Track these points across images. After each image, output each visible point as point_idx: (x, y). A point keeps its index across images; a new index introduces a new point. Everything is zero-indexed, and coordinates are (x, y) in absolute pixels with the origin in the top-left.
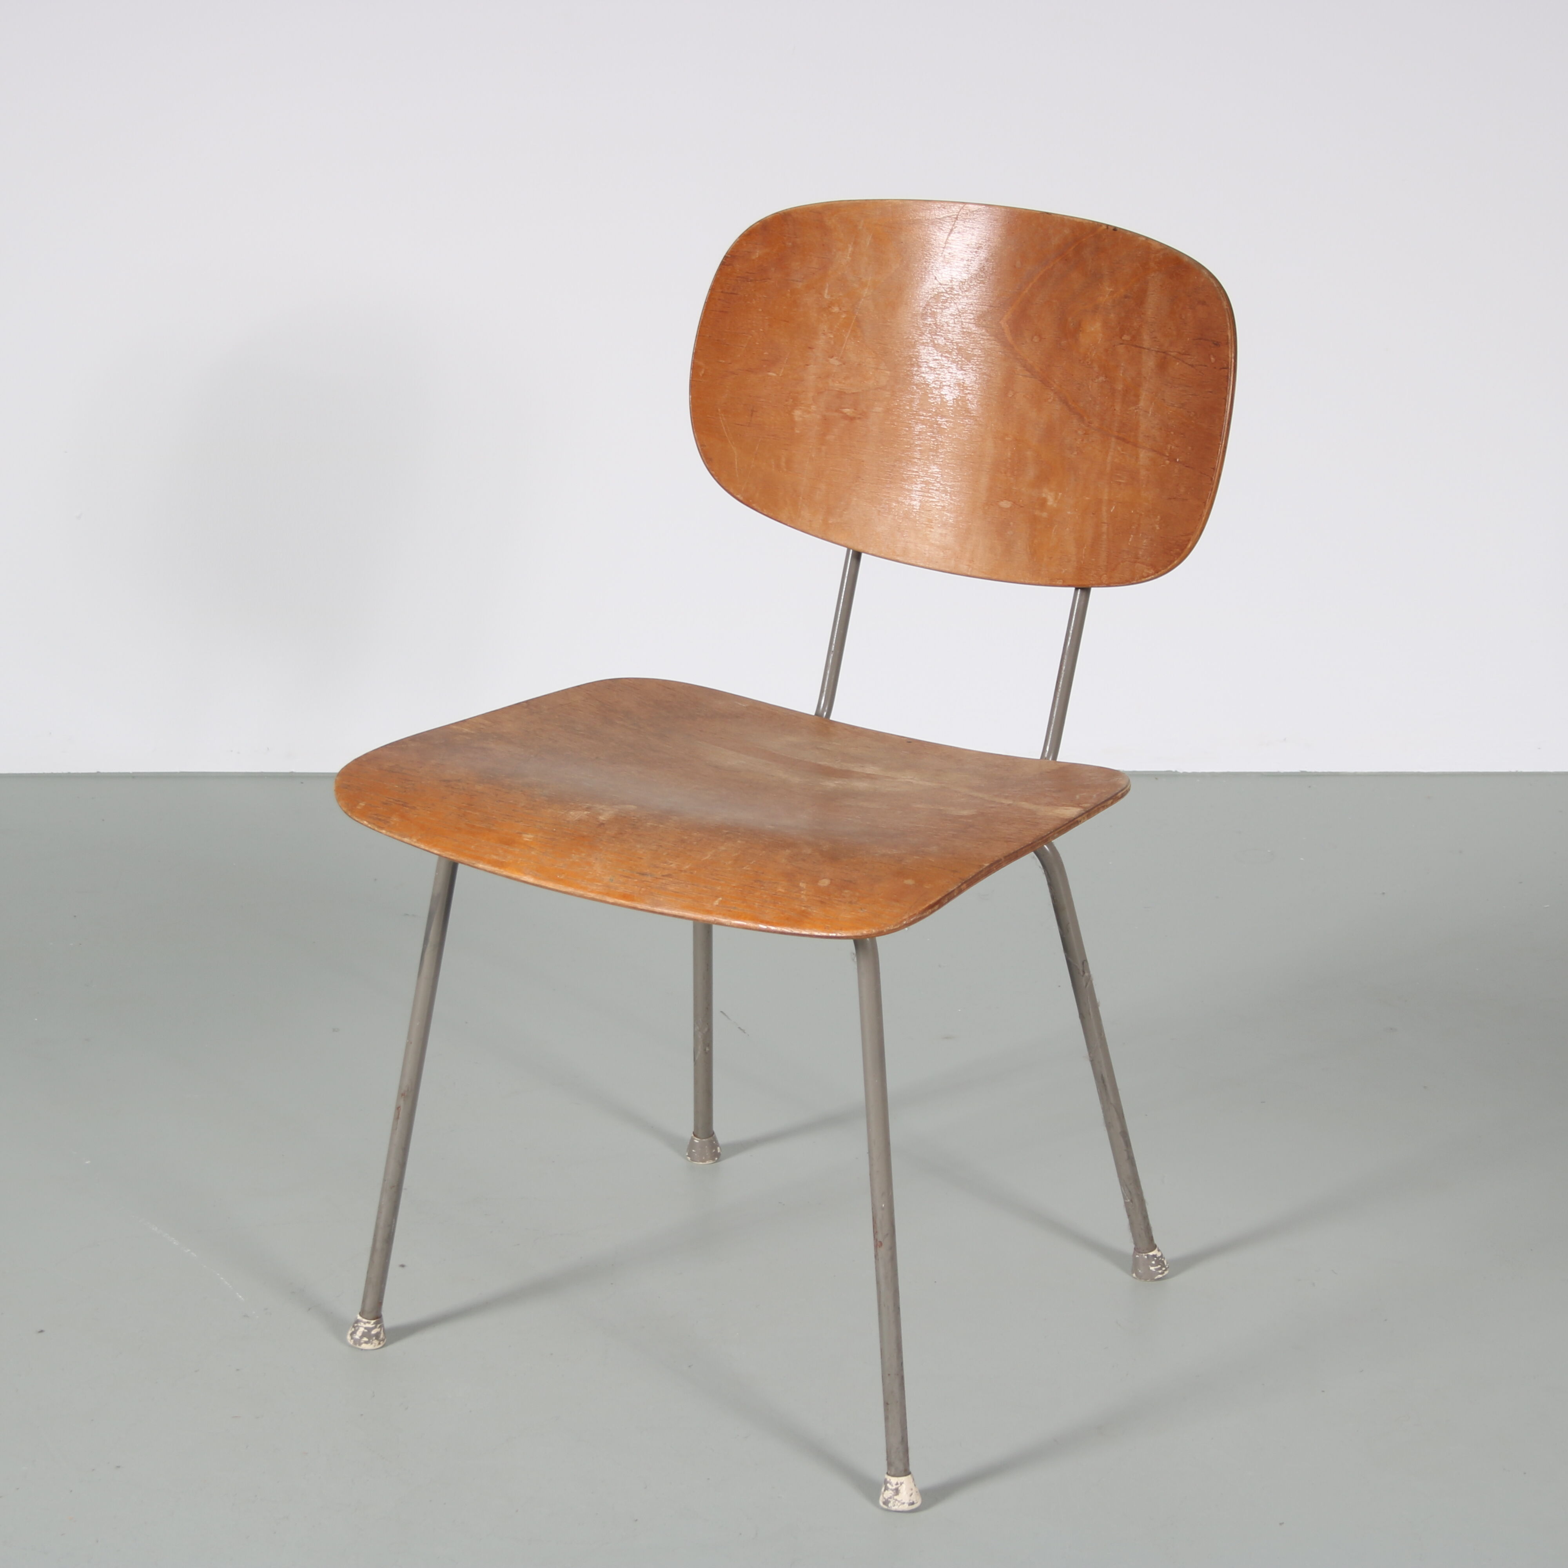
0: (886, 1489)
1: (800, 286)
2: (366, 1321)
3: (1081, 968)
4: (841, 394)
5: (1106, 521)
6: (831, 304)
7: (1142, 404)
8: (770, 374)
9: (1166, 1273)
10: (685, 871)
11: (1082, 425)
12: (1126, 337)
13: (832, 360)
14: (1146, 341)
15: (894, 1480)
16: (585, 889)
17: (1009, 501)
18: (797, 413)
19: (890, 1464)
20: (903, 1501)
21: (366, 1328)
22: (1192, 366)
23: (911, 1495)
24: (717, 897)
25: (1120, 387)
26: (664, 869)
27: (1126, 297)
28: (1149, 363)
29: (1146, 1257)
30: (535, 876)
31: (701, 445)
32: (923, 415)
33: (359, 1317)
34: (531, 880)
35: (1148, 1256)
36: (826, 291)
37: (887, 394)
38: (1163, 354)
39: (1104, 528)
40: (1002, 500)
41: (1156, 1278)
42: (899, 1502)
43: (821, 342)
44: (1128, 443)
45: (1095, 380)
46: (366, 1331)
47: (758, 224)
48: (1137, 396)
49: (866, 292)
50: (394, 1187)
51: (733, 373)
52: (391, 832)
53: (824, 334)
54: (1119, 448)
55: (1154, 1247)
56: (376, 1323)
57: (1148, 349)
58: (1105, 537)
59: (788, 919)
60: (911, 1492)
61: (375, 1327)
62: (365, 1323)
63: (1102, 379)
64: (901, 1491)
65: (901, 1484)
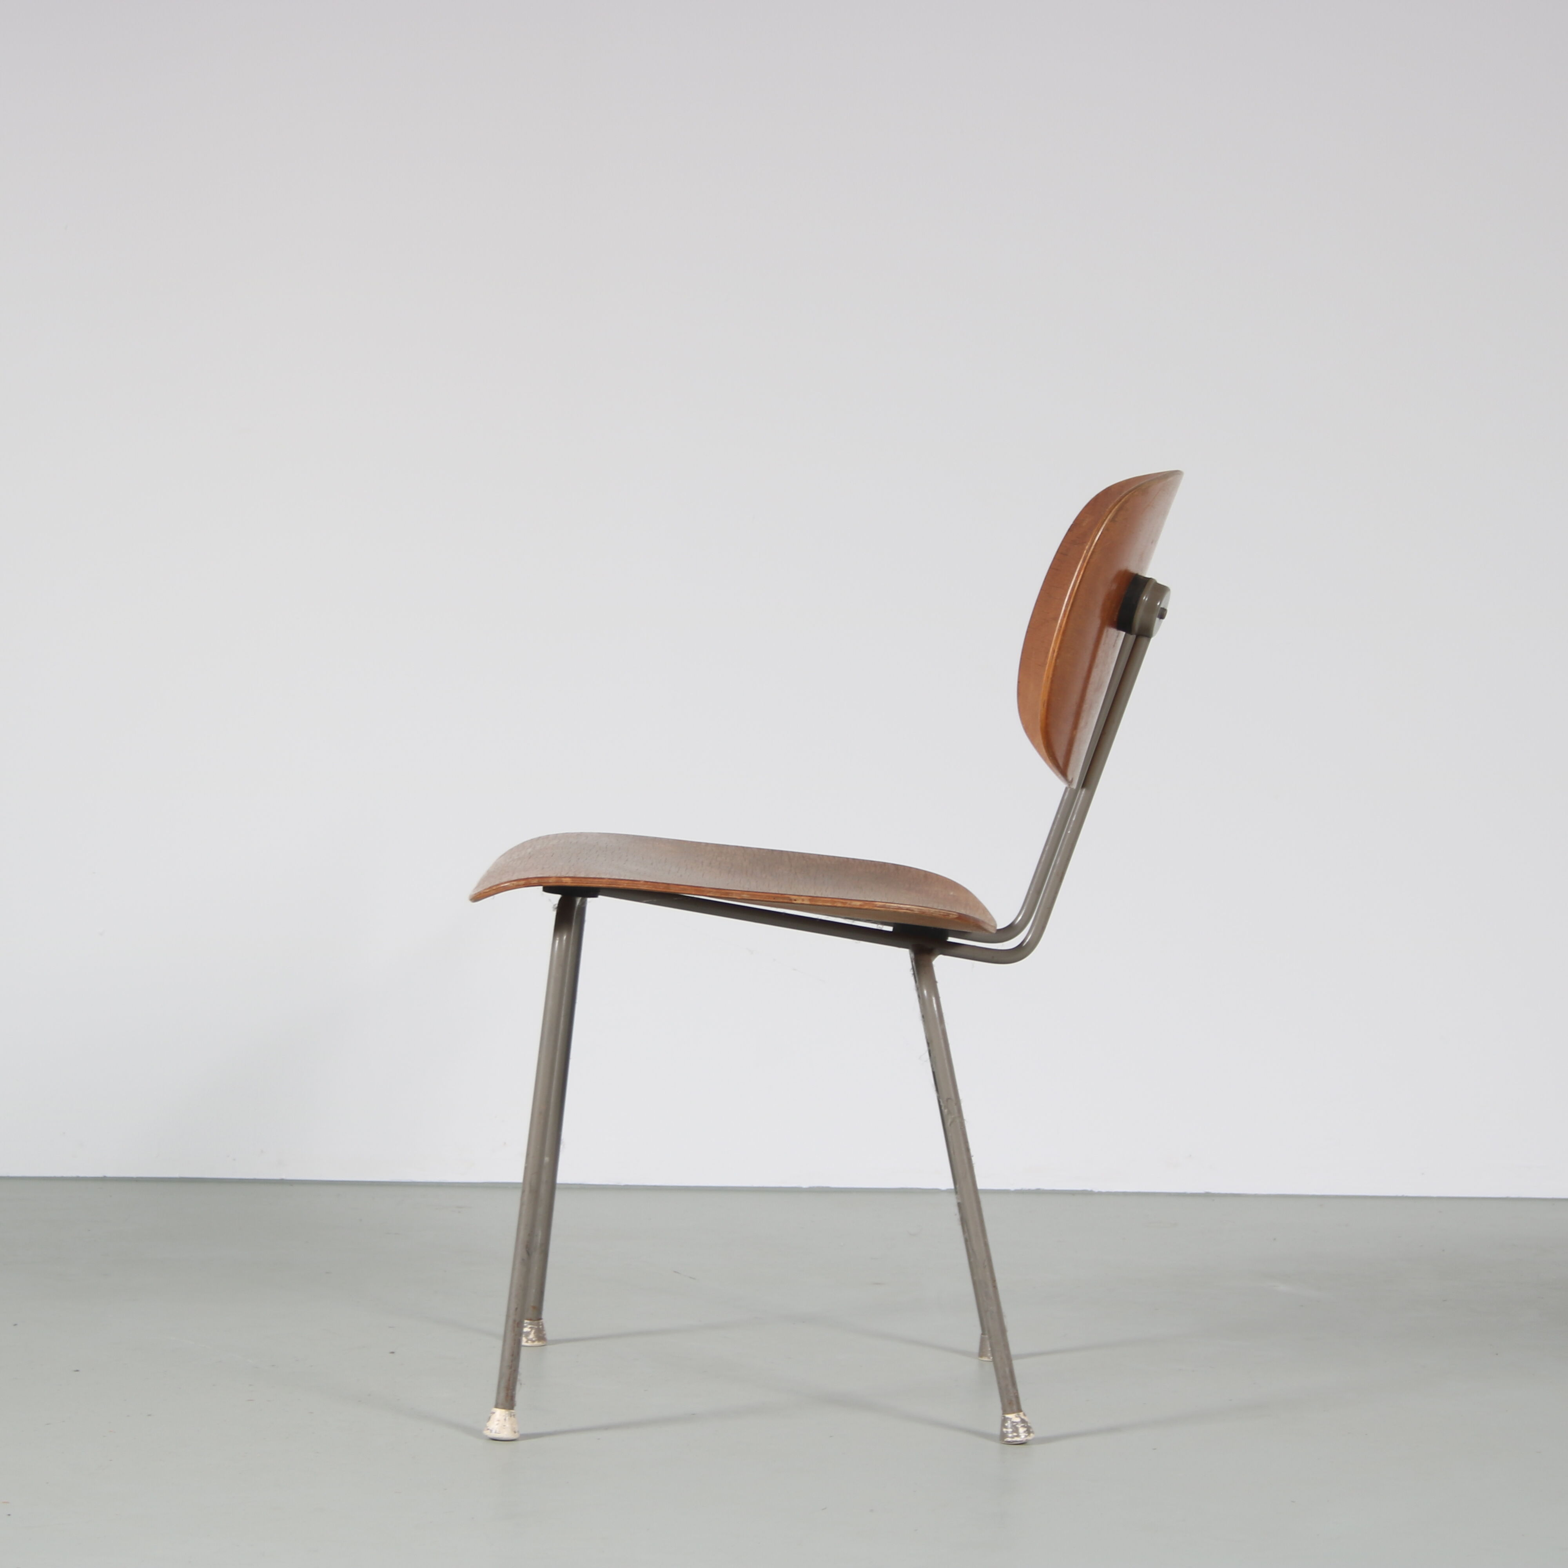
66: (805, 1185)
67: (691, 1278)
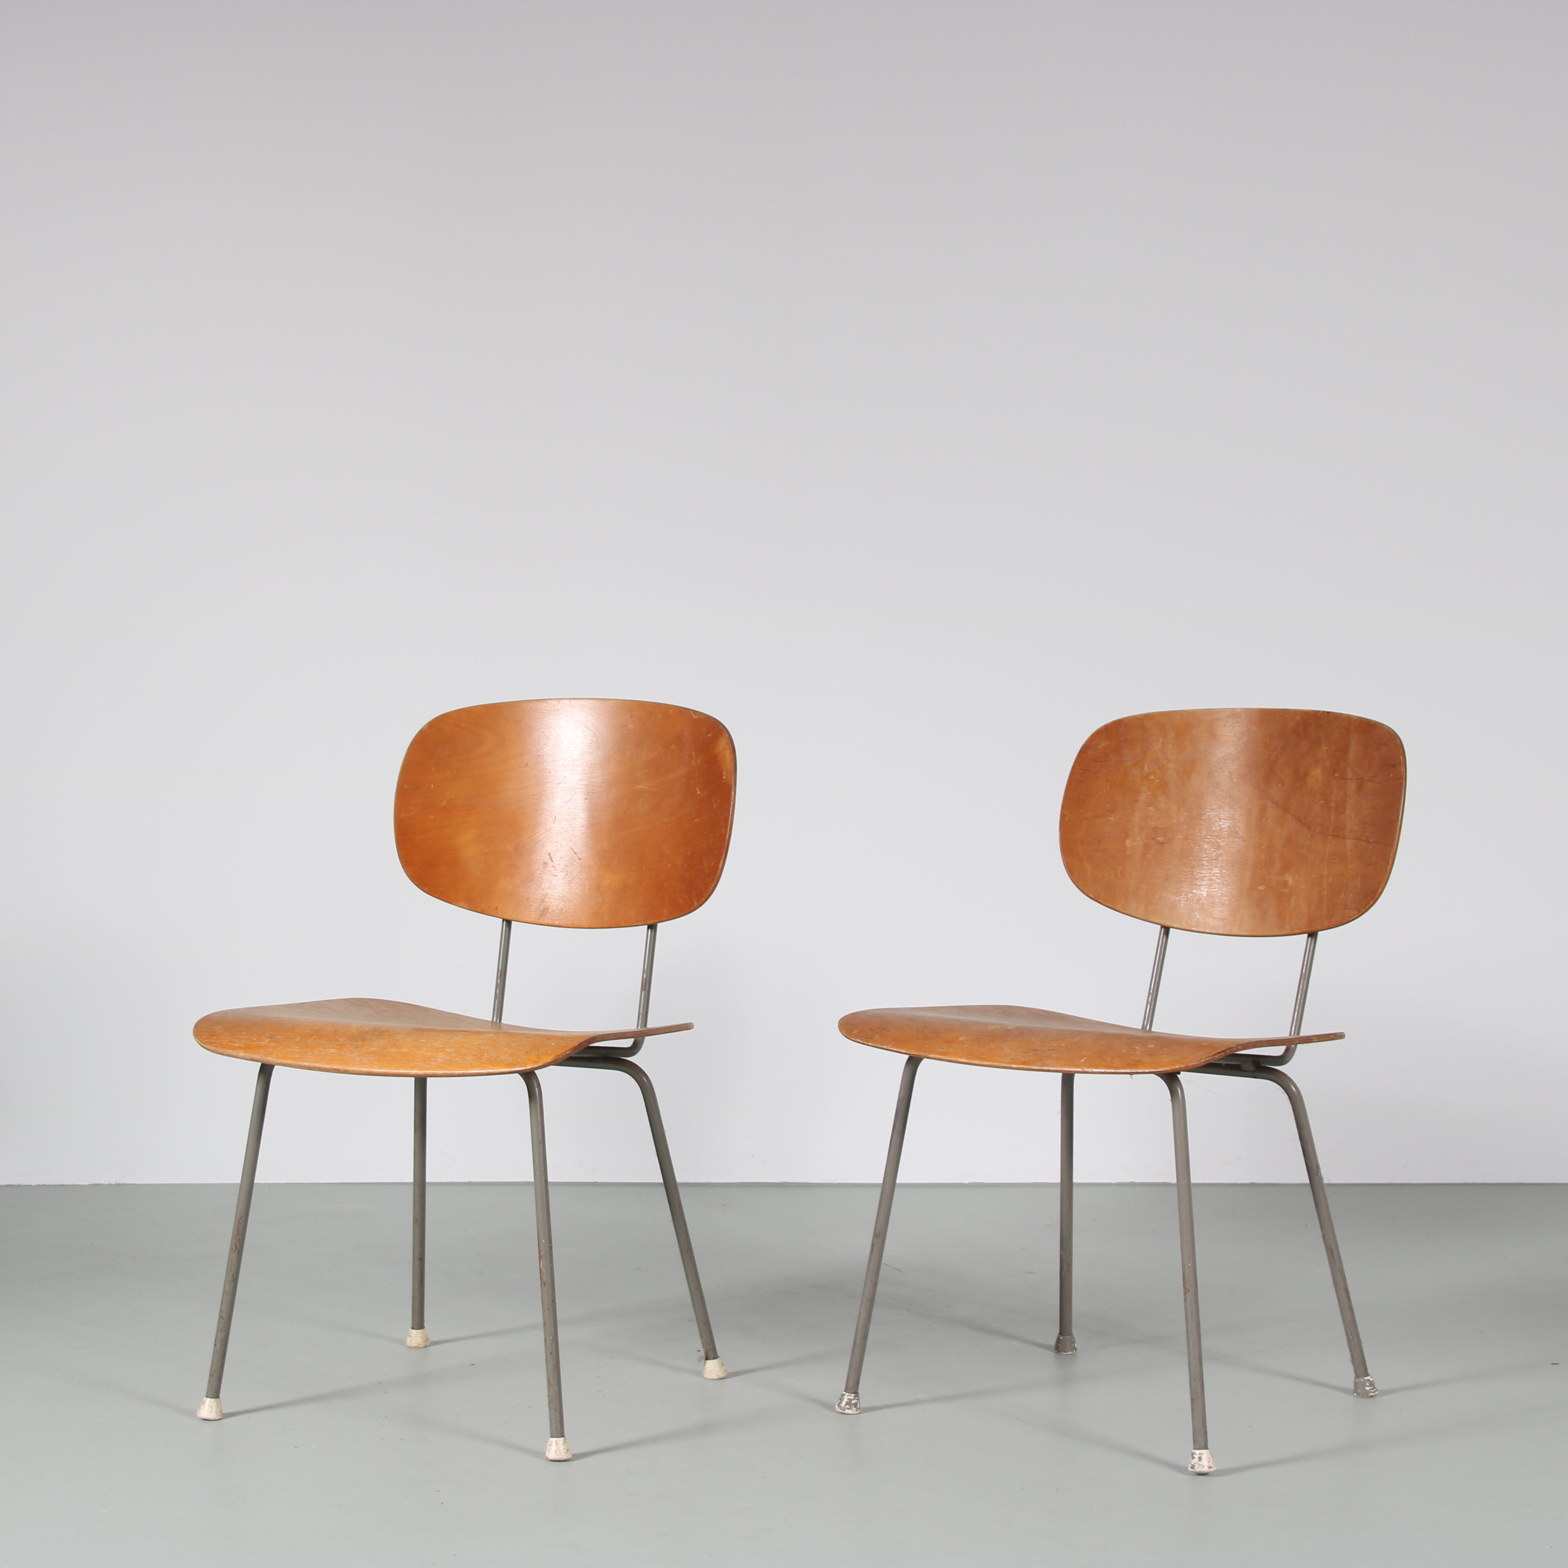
0: (1193, 1458)
1: (1129, 764)
2: (848, 1394)
3: (1315, 1169)
4: (1156, 829)
5: (1325, 887)
6: (1149, 774)
7: (1347, 812)
8: (1111, 818)
9: (1376, 1392)
10: (1063, 1047)
11: (1310, 832)
12: (1337, 775)
13: (1150, 808)
14: (1349, 774)
15: (1197, 1452)
16: (998, 1061)
18: (1128, 842)
19: (1195, 1441)
21: (848, 1399)
22: (1379, 783)
23: (1209, 1462)
24: (1083, 1057)
25: (1333, 805)
26: (1049, 1046)
27: (1336, 751)
28: (1352, 787)
30: (967, 1058)
31: (1067, 864)
32: (1208, 838)
33: (844, 1393)
34: (964, 1061)
35: (1364, 1380)
36: (1146, 767)
37: (1185, 827)
38: (1360, 780)
39: (1325, 893)
40: (1259, 886)
41: (1370, 1395)
42: (1201, 1465)
43: (1143, 798)
44: (1340, 837)
45: (1317, 803)
46: (848, 1401)
47: (1102, 726)
48: (1344, 808)
49: (1171, 765)
50: (868, 1299)
51: (1087, 818)
52: (875, 1043)
53: (1145, 792)
54: (1334, 842)
55: (1368, 1375)
56: (855, 1396)
57: (1351, 779)
58: (1326, 898)
59: (1128, 1064)
60: (1209, 1460)
61: (854, 1399)
62: (848, 1396)
63: (1322, 802)
64: (1203, 1459)
65: (1203, 1454)
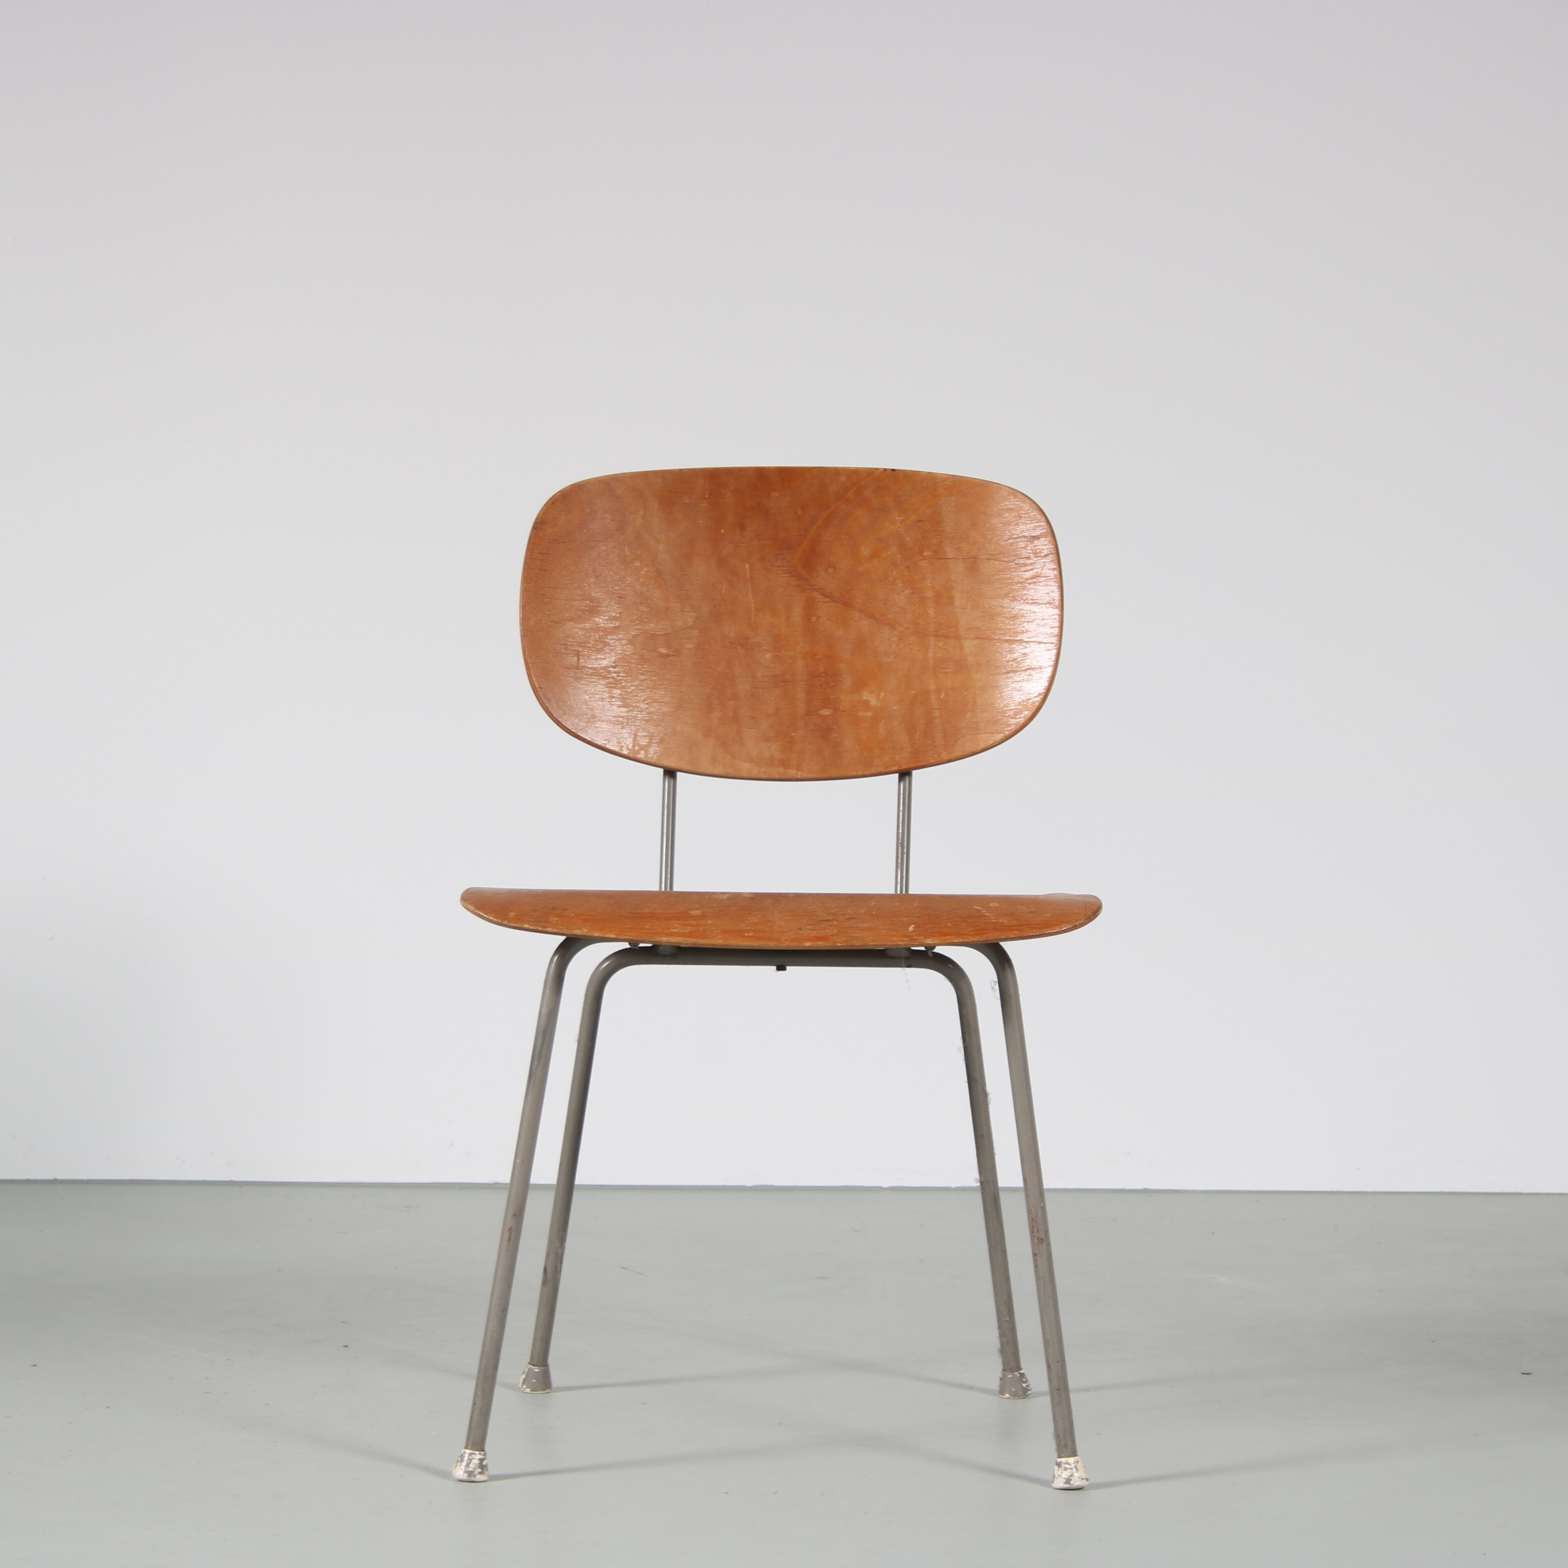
4: (654, 635)
5: (936, 707)
6: (633, 559)
11: (895, 633)
12: (927, 554)
14: (950, 552)
15: (1070, 1460)
17: (829, 709)
20: (1082, 1477)
25: (929, 594)
27: (919, 521)
29: (1018, 1375)
35: (1020, 1373)
36: (627, 549)
37: (697, 631)
38: (972, 560)
39: (936, 713)
40: (822, 709)
44: (949, 638)
45: (901, 593)
47: (559, 494)
48: (950, 598)
51: (558, 623)
53: (631, 585)
57: (954, 558)
58: (938, 721)
63: (907, 592)
66: (749, 1184)
67: (638, 1273)
